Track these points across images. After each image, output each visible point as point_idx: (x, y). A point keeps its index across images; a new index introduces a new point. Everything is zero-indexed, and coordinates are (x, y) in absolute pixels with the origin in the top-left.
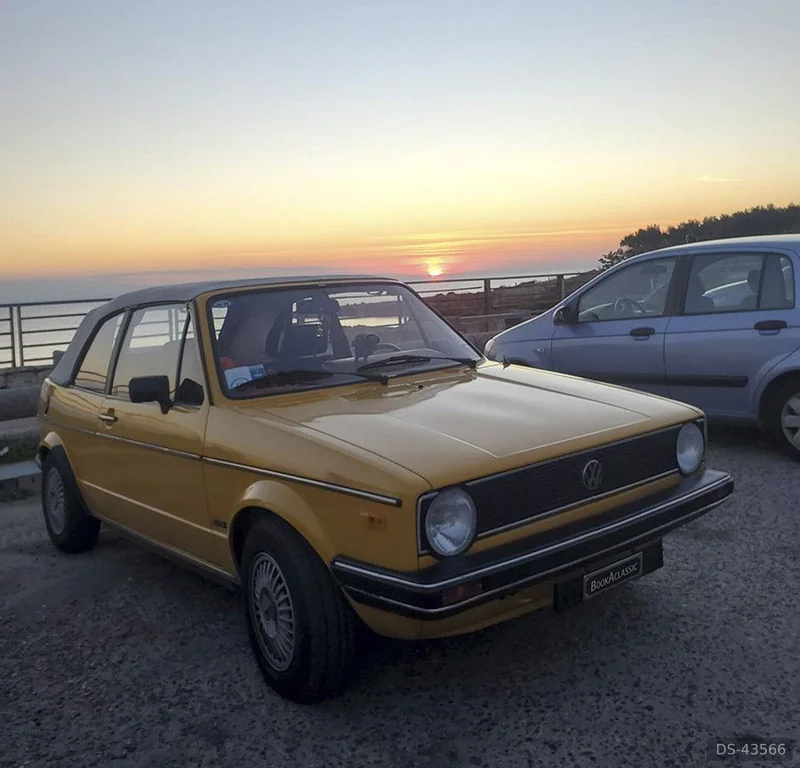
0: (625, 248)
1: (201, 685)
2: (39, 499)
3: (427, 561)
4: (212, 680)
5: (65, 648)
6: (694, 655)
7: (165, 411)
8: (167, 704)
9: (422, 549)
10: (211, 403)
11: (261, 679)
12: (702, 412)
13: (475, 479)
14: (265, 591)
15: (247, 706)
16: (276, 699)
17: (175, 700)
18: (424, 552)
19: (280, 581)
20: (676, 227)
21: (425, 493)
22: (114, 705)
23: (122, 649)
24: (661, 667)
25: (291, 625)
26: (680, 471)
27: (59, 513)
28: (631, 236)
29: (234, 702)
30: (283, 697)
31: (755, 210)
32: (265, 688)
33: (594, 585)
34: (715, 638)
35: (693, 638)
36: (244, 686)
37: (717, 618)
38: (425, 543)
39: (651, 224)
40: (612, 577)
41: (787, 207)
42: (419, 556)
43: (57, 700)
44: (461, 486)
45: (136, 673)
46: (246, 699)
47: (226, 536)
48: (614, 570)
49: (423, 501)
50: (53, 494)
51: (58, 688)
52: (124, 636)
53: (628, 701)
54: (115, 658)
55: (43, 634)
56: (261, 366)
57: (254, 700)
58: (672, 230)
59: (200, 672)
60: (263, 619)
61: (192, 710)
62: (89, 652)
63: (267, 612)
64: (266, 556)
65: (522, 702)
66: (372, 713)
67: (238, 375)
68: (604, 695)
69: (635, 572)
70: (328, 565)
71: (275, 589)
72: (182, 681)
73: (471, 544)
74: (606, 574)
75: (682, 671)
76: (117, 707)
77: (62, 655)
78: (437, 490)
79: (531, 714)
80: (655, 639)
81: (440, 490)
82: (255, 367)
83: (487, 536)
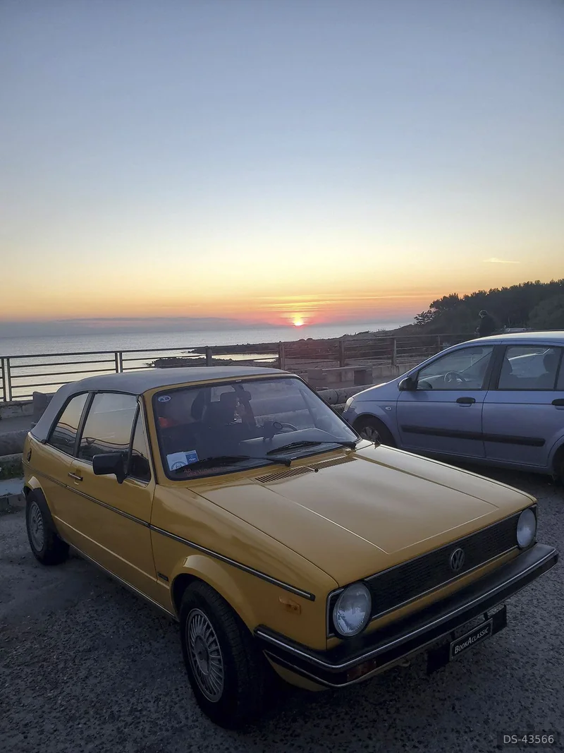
0: (433, 310)
1: (149, 705)
2: (24, 513)
3: (334, 641)
4: (157, 700)
5: (45, 660)
6: (527, 694)
7: (120, 480)
8: (123, 723)
9: (330, 633)
10: (157, 483)
11: (194, 700)
12: (535, 499)
13: (371, 576)
14: (198, 638)
15: (185, 729)
16: (207, 723)
17: (129, 719)
18: (330, 635)
19: (208, 627)
20: (470, 296)
21: (334, 591)
22: (83, 721)
23: (89, 663)
24: (503, 704)
25: (220, 670)
26: (519, 548)
27: (39, 535)
28: (438, 301)
29: (174, 724)
30: (213, 721)
31: (527, 285)
32: (198, 710)
33: (457, 649)
34: (542, 676)
35: (524, 675)
36: (181, 707)
37: (541, 656)
38: (332, 628)
39: (452, 293)
40: (470, 641)
41: (549, 283)
42: (327, 638)
43: (40, 712)
44: (361, 581)
45: (99, 690)
46: (184, 721)
47: (168, 588)
48: (471, 636)
49: (332, 597)
50: (35, 521)
51: (41, 700)
52: (90, 650)
53: (482, 739)
54: (83, 674)
55: (28, 645)
56: (195, 452)
57: (190, 723)
58: (466, 297)
59: (147, 691)
60: (197, 658)
61: (143, 730)
62: (61, 665)
63: (200, 653)
64: (200, 611)
65: (398, 735)
66: (282, 740)
67: (178, 459)
68: (462, 733)
69: (487, 634)
70: (253, 633)
71: (205, 634)
72: (133, 700)
73: (367, 625)
74: (467, 639)
75: (520, 710)
76: (85, 724)
77: (42, 666)
78: (343, 587)
79: (407, 748)
80: (495, 675)
81: (346, 587)
82: (189, 453)
83: (378, 617)
